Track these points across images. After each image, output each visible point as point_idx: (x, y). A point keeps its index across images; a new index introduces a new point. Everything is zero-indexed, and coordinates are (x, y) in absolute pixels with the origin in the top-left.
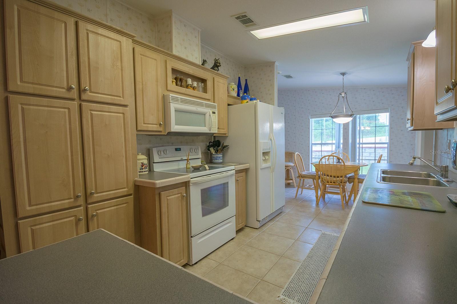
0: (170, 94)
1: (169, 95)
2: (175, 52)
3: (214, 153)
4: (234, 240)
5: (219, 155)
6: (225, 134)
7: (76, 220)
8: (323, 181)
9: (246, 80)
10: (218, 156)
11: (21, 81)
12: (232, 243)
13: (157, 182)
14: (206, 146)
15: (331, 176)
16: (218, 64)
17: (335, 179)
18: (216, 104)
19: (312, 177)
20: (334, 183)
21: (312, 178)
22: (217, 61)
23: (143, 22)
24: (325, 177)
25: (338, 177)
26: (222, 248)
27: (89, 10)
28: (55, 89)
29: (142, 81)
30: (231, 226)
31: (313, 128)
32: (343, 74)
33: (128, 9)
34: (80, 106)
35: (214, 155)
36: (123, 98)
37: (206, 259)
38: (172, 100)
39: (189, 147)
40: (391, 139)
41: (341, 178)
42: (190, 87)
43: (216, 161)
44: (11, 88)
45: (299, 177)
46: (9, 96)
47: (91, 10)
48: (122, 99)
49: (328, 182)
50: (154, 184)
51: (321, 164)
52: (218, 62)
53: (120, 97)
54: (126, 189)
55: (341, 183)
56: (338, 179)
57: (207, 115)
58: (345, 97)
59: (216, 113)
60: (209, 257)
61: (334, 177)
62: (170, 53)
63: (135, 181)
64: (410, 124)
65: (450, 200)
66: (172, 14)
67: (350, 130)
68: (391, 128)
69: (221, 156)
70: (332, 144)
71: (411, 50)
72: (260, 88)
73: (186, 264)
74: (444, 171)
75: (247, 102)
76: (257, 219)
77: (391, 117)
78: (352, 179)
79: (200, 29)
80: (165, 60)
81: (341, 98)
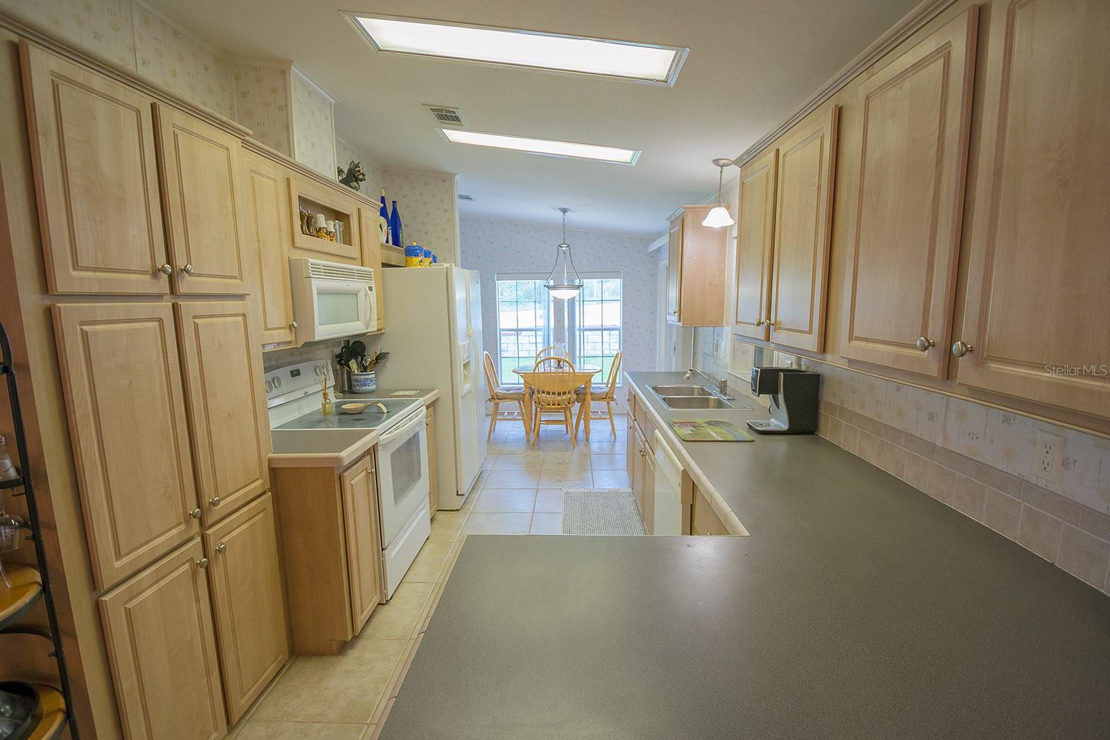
0: (310, 260)
1: (308, 260)
2: (299, 158)
3: (356, 372)
4: (430, 540)
5: (370, 374)
6: (381, 330)
7: (192, 569)
8: (539, 403)
9: (394, 202)
10: (369, 377)
11: (76, 266)
12: (429, 546)
13: (343, 454)
14: (333, 354)
15: (554, 393)
16: (361, 177)
17: (559, 398)
18: (372, 270)
19: (518, 397)
20: (559, 405)
21: (517, 399)
22: (357, 169)
23: (206, 68)
24: (544, 395)
25: (564, 393)
26: (420, 559)
27: (97, 36)
28: (132, 276)
29: (258, 233)
30: (424, 513)
31: (500, 300)
32: (564, 211)
33: (175, 33)
34: (175, 308)
35: (357, 375)
36: (242, 279)
37: (401, 585)
38: (312, 271)
39: (312, 364)
40: (624, 323)
41: (569, 396)
42: (324, 235)
43: (364, 388)
44: (61, 286)
45: (493, 398)
46: (59, 307)
47: (103, 36)
48: (238, 281)
49: (549, 405)
50: (339, 460)
51: (537, 373)
52: (359, 171)
53: (235, 278)
54: (260, 482)
55: (569, 403)
56: (564, 397)
57: (361, 296)
58: (567, 253)
59: (374, 289)
60: (408, 579)
61: (559, 394)
62: (289, 159)
63: (270, 460)
64: (675, 318)
65: (750, 427)
66: (290, 69)
67: (566, 304)
68: (624, 305)
69: (374, 376)
70: (535, 330)
71: (678, 213)
72: (423, 223)
73: (379, 604)
74: (723, 387)
75: (421, 261)
76: (457, 492)
77: (625, 286)
78: (581, 395)
79: (333, 101)
80: (288, 180)
81: (561, 254)
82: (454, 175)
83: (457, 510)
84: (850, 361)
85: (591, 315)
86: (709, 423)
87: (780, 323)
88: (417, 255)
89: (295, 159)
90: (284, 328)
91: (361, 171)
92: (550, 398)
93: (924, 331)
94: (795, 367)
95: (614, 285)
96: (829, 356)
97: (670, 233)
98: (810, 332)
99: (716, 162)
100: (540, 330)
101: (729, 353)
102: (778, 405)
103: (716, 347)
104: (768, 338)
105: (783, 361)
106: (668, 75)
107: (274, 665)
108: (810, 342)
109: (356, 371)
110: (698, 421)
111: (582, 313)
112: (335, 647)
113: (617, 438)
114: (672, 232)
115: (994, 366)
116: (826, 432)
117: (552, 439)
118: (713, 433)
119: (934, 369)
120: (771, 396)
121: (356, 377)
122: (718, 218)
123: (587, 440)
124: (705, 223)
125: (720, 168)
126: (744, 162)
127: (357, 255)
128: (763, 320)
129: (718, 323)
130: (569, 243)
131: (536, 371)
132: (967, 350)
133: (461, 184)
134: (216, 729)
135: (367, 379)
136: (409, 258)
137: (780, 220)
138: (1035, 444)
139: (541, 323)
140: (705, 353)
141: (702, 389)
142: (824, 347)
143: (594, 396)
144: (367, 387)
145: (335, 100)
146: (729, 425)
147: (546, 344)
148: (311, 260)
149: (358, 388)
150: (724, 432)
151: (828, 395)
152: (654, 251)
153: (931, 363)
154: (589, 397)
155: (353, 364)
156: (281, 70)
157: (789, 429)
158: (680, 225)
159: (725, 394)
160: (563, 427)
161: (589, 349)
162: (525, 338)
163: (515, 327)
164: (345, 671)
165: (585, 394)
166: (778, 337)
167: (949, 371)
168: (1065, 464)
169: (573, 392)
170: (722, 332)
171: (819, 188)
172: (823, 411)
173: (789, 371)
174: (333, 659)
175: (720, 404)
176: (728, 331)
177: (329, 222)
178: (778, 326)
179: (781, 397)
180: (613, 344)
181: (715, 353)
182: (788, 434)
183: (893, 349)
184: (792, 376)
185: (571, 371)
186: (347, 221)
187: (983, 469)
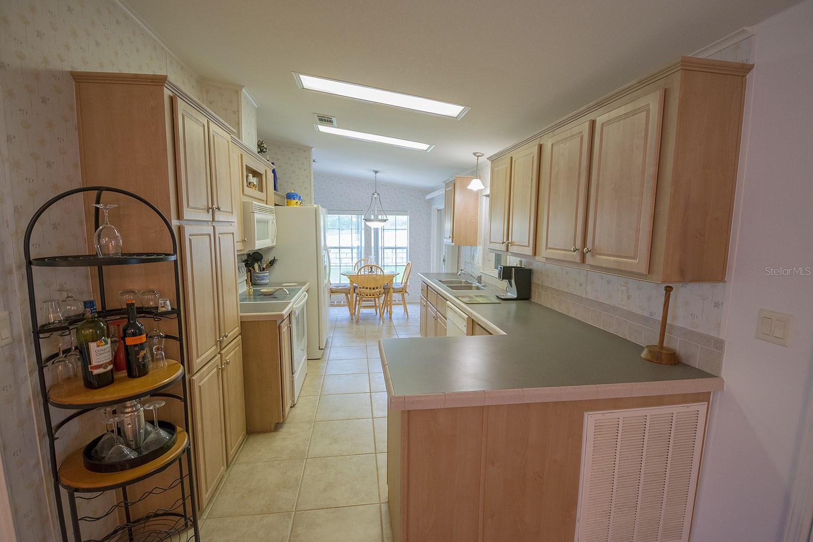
2: (244, 141)
7: (217, 371)
8: (360, 294)
10: (266, 274)
11: (188, 206)
13: (284, 313)
15: (370, 289)
16: (265, 150)
17: (374, 291)
18: (274, 208)
19: (346, 291)
20: (373, 295)
22: (262, 145)
24: (364, 289)
25: (377, 288)
26: (305, 384)
28: (203, 211)
32: (376, 172)
34: (214, 229)
35: (259, 273)
37: (299, 397)
38: (254, 209)
40: (410, 244)
41: (380, 290)
42: (253, 187)
44: (184, 216)
46: (184, 226)
48: (232, 215)
49: (367, 295)
50: (282, 316)
53: (231, 213)
55: (380, 294)
56: (377, 290)
57: (270, 224)
58: (378, 199)
59: (275, 219)
60: (301, 394)
61: (374, 289)
63: (241, 317)
64: (450, 240)
65: (497, 297)
66: (242, 90)
67: (373, 231)
68: (410, 232)
69: (268, 274)
70: (352, 248)
71: (451, 179)
72: (290, 177)
73: (291, 407)
74: (479, 279)
75: (297, 203)
76: (319, 347)
77: (410, 220)
78: (387, 290)
79: (257, 106)
80: (241, 155)
81: (374, 199)
82: (312, 148)
83: (319, 359)
84: (546, 258)
85: (388, 239)
86: (476, 296)
87: (514, 242)
88: (294, 199)
89: (242, 141)
90: (240, 242)
91: (265, 147)
92: (368, 291)
93: (575, 245)
94: (519, 266)
95: (403, 220)
96: (537, 257)
97: (446, 191)
98: (529, 246)
99: (475, 154)
100: (355, 248)
101: (481, 262)
102: (511, 286)
103: (473, 258)
104: (507, 250)
105: (512, 262)
106: (458, 115)
107: (241, 437)
108: (529, 251)
109: (257, 271)
110: (472, 295)
111: (383, 238)
112: (273, 426)
113: (409, 316)
114: (447, 190)
115: (598, 256)
116: (535, 298)
117: (366, 318)
118: (480, 300)
119: (578, 260)
120: (507, 280)
121: (257, 275)
122: (475, 185)
123: (390, 318)
124: (468, 187)
125: (477, 157)
126: (493, 159)
127: (265, 199)
128: (505, 241)
129: (474, 244)
130: (379, 192)
131: (359, 274)
132: (589, 251)
133: (315, 153)
134: (223, 465)
135: (265, 276)
136: (289, 200)
137: (513, 192)
138: (618, 291)
139: (356, 244)
140: (466, 262)
141: (467, 281)
142: (535, 254)
143: (395, 290)
144: (264, 281)
145: (257, 105)
146: (487, 297)
147: (360, 257)
148: (254, 202)
149: (258, 281)
150: (485, 299)
151: (535, 280)
152: (429, 199)
153: (577, 257)
154: (391, 290)
155: (256, 266)
156: (236, 90)
157: (517, 298)
158: (451, 187)
159: (481, 283)
160: (373, 311)
161: (388, 261)
162: (346, 253)
163: (338, 246)
164: (283, 438)
165: (389, 289)
166: (513, 249)
167: (583, 260)
168: (628, 297)
169: (382, 287)
170: (476, 249)
171: (532, 179)
172: (533, 288)
173: (517, 267)
174: (273, 433)
175: (478, 288)
176: (480, 248)
177: (254, 178)
178: (512, 244)
179: (513, 281)
180: (403, 258)
181: (472, 261)
182: (517, 300)
183: (563, 252)
184: (519, 270)
185: (382, 274)
186: (260, 178)
187: (600, 304)
